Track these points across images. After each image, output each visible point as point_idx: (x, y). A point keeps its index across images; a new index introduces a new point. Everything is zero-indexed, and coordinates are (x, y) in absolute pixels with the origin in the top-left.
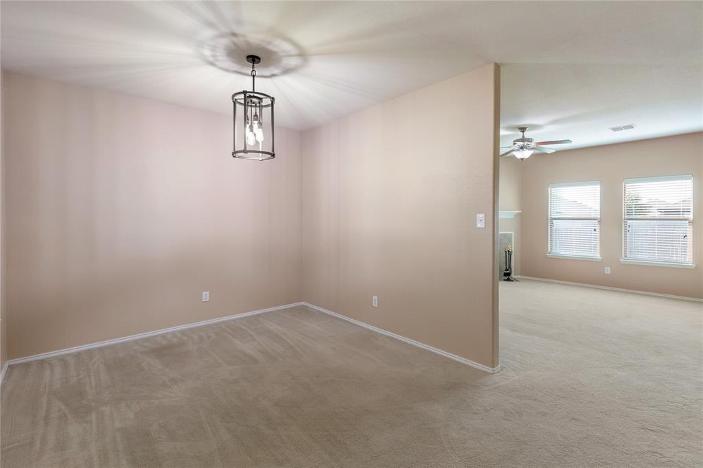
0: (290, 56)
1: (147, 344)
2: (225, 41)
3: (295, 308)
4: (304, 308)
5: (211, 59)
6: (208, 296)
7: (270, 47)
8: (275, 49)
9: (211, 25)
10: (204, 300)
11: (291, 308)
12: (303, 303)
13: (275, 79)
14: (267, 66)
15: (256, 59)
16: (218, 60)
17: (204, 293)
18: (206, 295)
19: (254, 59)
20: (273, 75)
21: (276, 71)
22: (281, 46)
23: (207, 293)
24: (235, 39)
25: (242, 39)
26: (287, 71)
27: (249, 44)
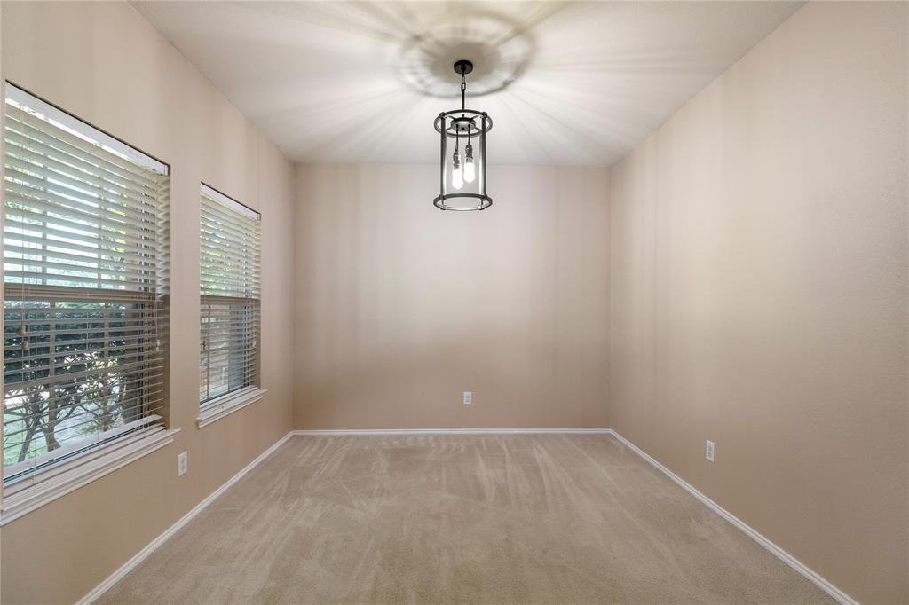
0: (506, 40)
1: (396, 442)
2: (415, 54)
3: (593, 437)
4: (606, 439)
5: (421, 87)
6: (470, 398)
7: (470, 38)
8: (479, 39)
9: (386, 36)
10: (465, 403)
11: (584, 435)
12: (610, 431)
13: (512, 89)
14: (487, 71)
15: (467, 66)
16: (429, 86)
17: (466, 394)
18: (468, 397)
19: (463, 67)
20: (506, 84)
21: (505, 76)
22: (484, 30)
23: (470, 394)
24: (423, 45)
25: (430, 40)
26: (519, 69)
27: (441, 44)
